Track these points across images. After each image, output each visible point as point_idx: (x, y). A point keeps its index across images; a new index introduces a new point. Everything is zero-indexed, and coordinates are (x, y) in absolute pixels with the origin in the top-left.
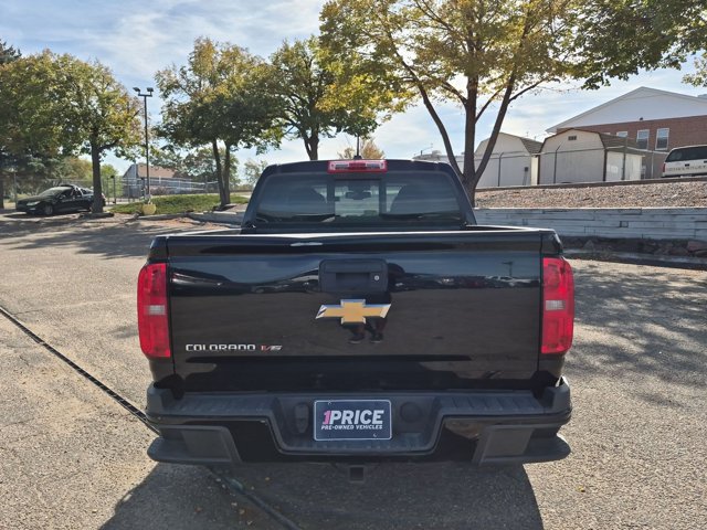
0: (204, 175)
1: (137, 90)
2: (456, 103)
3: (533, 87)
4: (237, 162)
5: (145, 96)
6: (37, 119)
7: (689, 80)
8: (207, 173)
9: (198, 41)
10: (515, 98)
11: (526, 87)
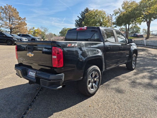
0: (131, 32)
1: (110, 15)
4: (140, 29)
5: (112, 16)
6: (91, 23)
8: (132, 32)
9: (124, 1)
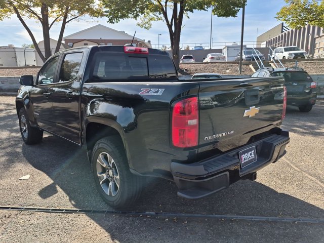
2: (36, 20)
3: (76, 18)
7: (139, 25)
10: (68, 22)
11: (73, 17)
